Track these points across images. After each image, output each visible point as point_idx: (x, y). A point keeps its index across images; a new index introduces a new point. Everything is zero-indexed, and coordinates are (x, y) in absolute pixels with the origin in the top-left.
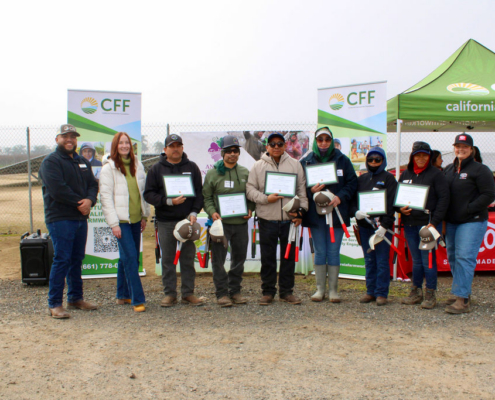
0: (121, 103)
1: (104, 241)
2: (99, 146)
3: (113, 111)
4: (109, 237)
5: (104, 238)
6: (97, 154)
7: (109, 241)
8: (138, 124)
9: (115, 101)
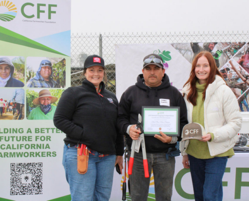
0: (46, 9)
1: (24, 181)
2: (18, 62)
3: (35, 18)
4: (30, 176)
5: (23, 176)
6: (15, 72)
7: (30, 181)
8: (66, 35)
9: (39, 5)
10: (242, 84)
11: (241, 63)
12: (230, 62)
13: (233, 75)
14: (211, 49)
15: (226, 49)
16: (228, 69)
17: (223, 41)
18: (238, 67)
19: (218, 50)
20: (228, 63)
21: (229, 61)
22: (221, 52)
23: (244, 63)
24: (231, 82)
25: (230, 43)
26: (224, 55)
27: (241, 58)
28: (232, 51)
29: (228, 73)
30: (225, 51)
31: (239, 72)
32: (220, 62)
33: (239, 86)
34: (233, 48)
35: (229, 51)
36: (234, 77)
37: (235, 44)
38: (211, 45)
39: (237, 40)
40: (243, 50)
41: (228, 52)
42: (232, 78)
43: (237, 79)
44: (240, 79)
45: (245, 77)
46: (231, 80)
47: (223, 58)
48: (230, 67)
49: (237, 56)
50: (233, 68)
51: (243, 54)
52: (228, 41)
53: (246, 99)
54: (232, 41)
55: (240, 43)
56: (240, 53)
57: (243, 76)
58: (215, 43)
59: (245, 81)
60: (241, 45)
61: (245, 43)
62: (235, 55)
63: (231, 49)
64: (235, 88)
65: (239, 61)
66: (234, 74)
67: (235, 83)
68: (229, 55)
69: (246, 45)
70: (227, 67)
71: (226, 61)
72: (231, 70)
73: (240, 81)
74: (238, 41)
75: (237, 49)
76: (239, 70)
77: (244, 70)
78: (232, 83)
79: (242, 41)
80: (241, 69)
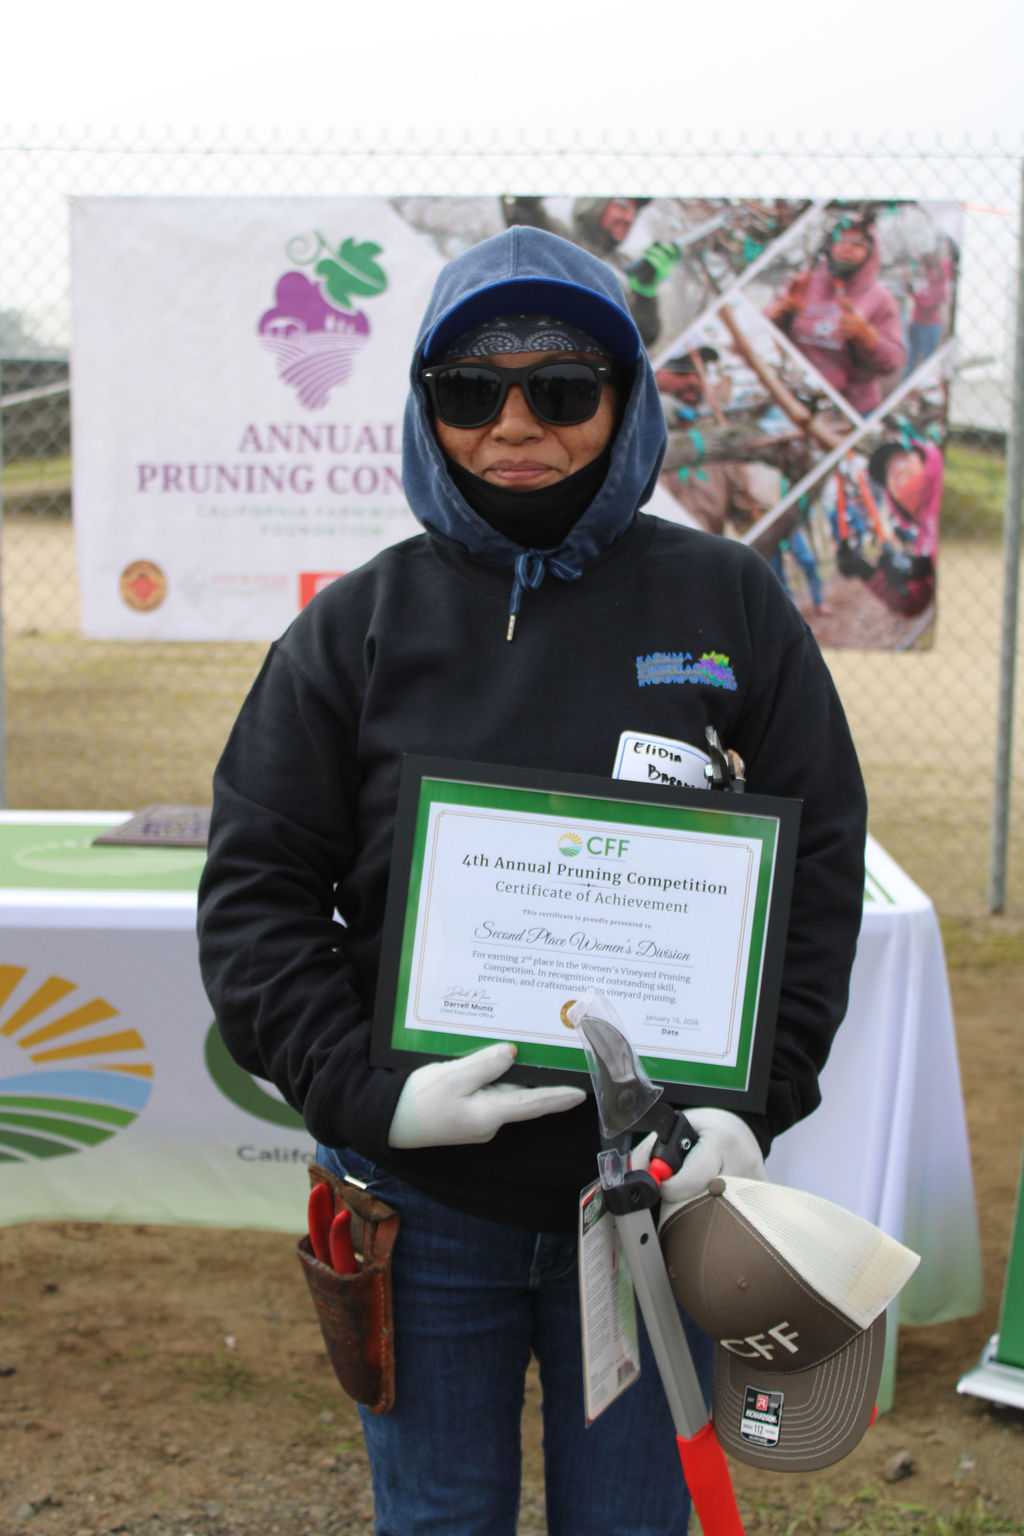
10: (783, 445)
11: (785, 321)
12: (725, 315)
13: (737, 391)
14: (617, 231)
15: (703, 240)
16: (709, 354)
17: (688, 191)
18: (766, 341)
19: (657, 245)
20: (710, 318)
21: (715, 305)
22: (675, 254)
23: (800, 323)
24: (724, 427)
25: (726, 202)
26: (691, 273)
27: (783, 291)
28: (733, 247)
29: (710, 377)
30: (697, 250)
31: (771, 375)
32: (667, 312)
33: (768, 452)
34: (740, 235)
35: (718, 248)
36: (742, 398)
37: (752, 205)
38: (615, 213)
39: (766, 186)
40: (795, 243)
41: (711, 257)
42: (733, 405)
43: (761, 411)
44: (776, 411)
45: (804, 403)
46: (728, 415)
47: (681, 291)
48: (722, 339)
49: (763, 277)
50: (740, 349)
51: (796, 267)
52: (713, 191)
53: (809, 529)
54: (739, 189)
55: (780, 203)
56: (781, 265)
57: (795, 393)
58: (641, 203)
59: (803, 424)
60: (786, 214)
61: (807, 204)
62: (753, 270)
63: (729, 236)
64: (748, 459)
65: (775, 308)
66: (743, 384)
67: (748, 437)
68: (716, 271)
69: (814, 216)
70: (707, 341)
71: (702, 307)
72: (728, 359)
73: (777, 426)
74: (769, 192)
75: (762, 238)
76: (774, 357)
77: (798, 361)
78: (732, 435)
79: (795, 193)
80: (784, 355)
